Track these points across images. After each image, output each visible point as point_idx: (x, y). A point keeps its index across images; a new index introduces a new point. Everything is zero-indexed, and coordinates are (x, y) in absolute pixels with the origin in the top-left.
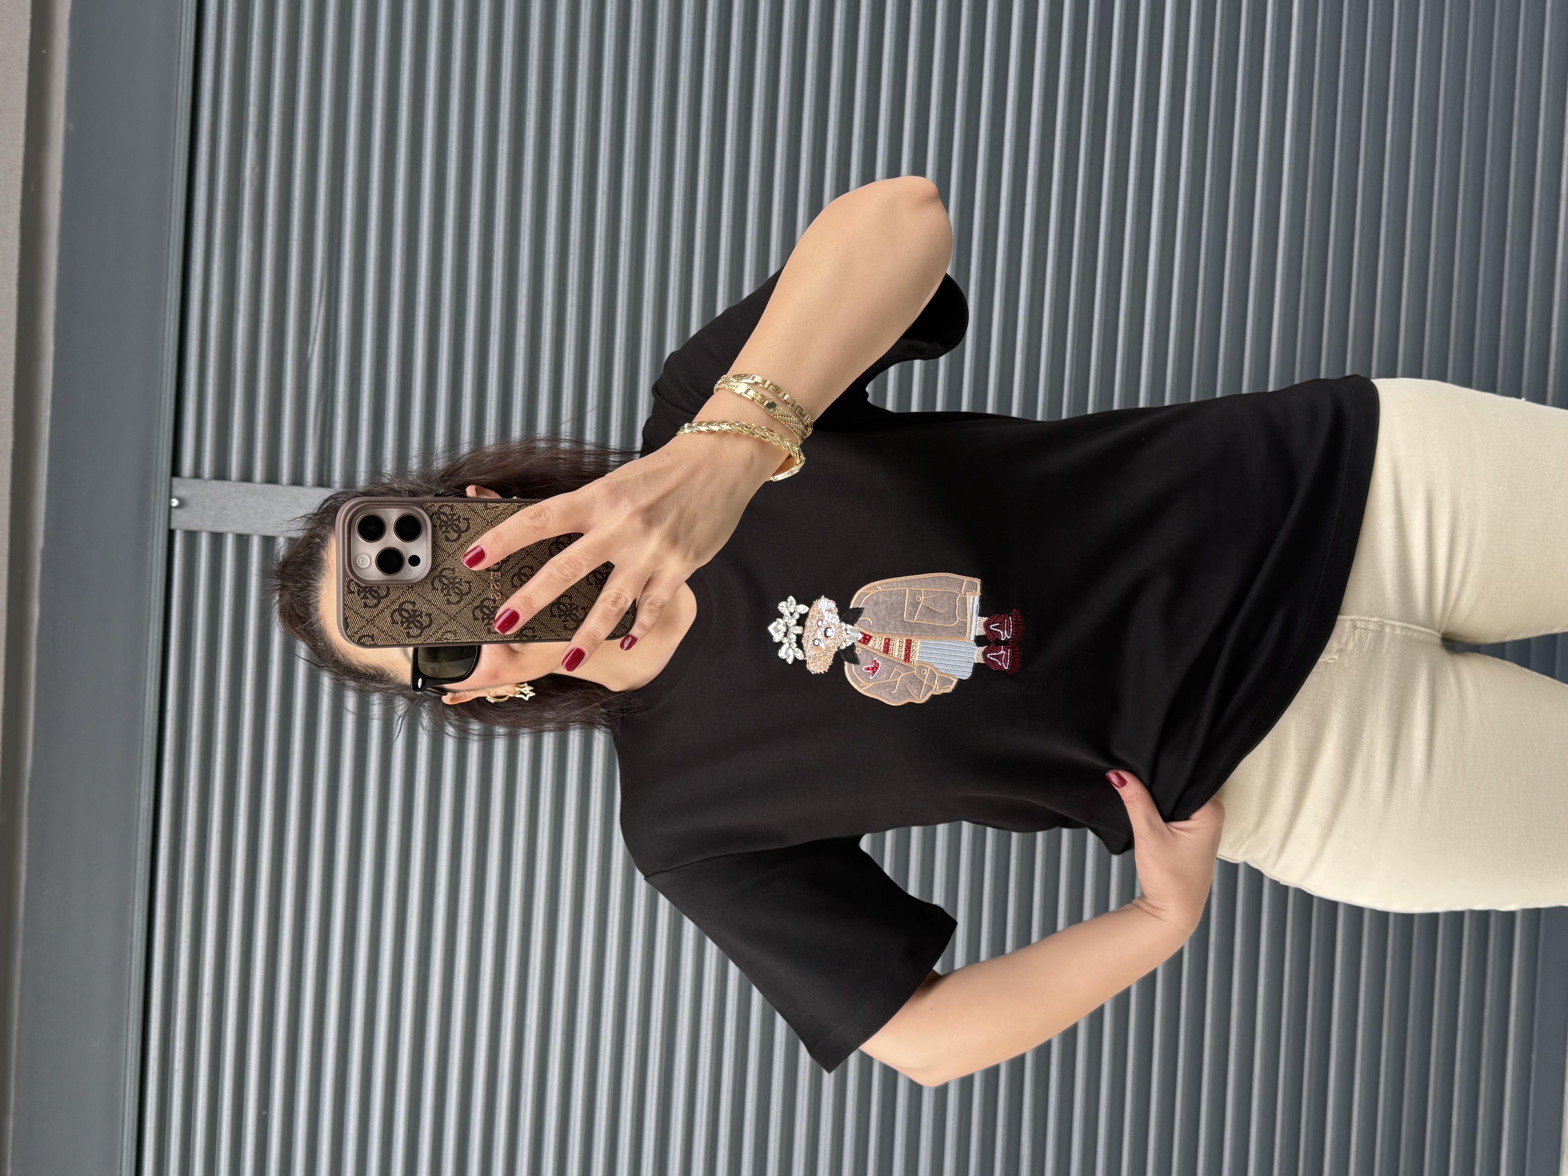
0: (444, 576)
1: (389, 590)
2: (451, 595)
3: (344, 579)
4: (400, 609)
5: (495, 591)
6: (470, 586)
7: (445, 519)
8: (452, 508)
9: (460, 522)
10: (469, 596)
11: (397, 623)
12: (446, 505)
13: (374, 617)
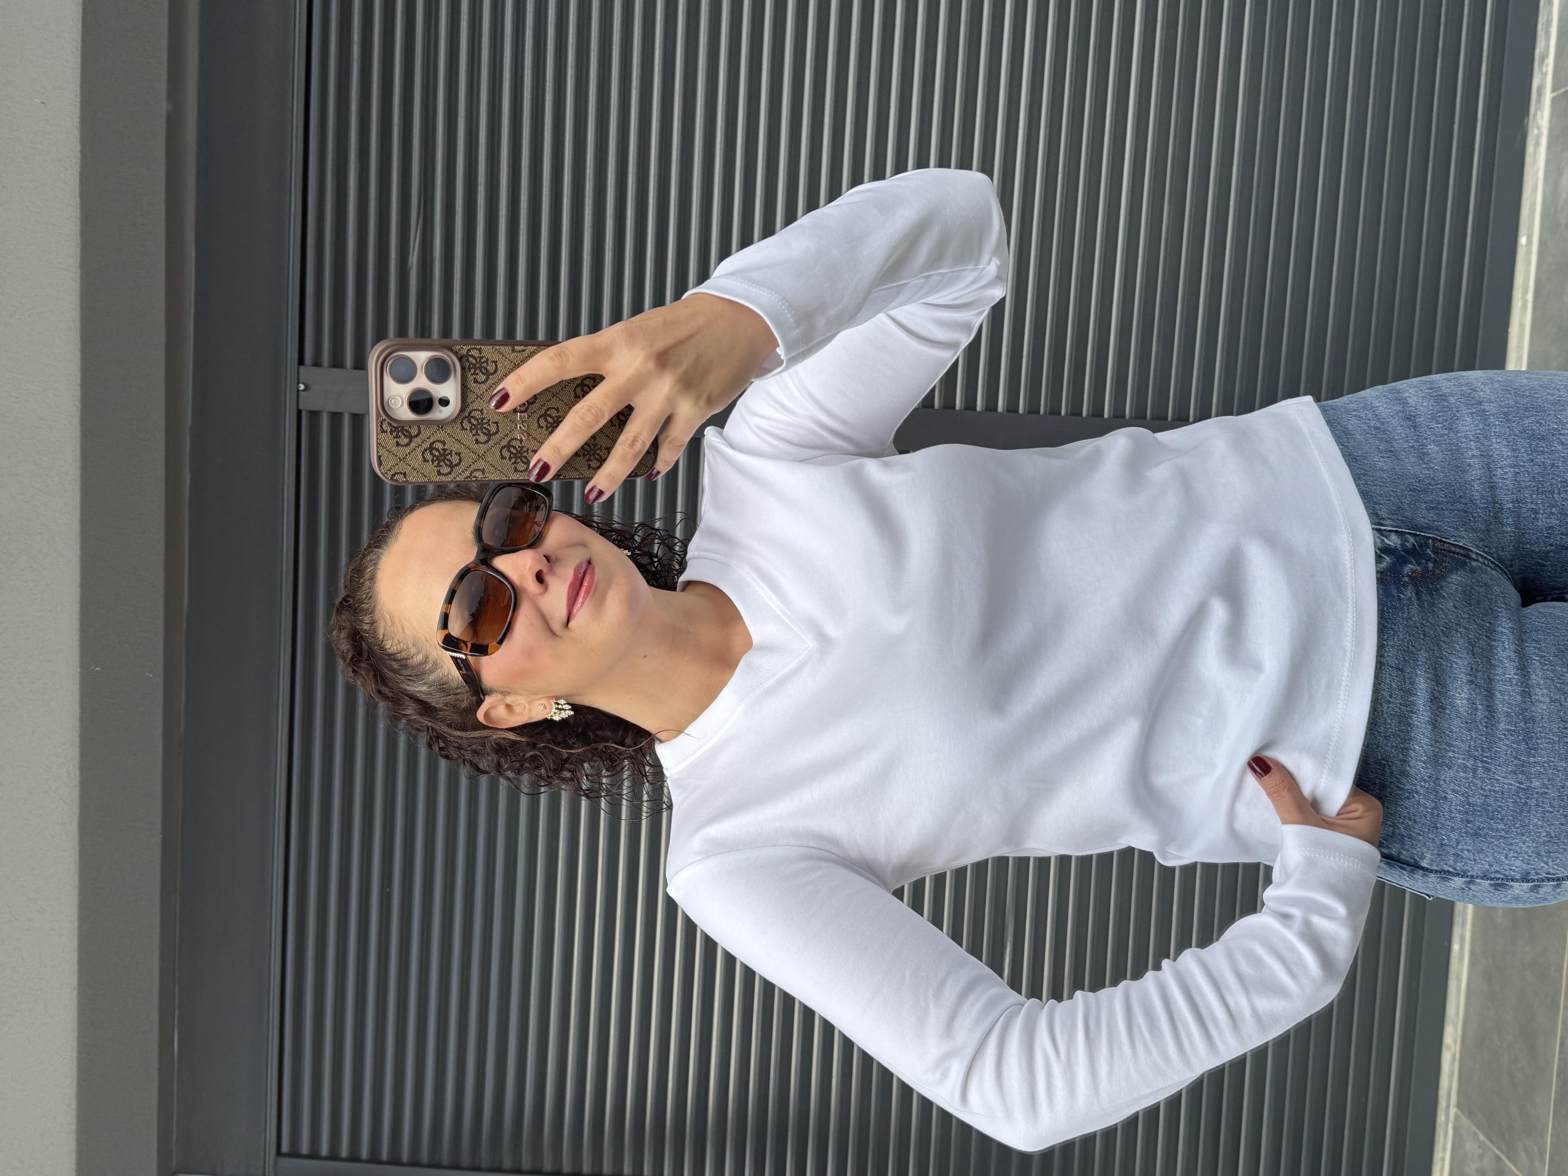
0: (472, 417)
1: (420, 429)
2: (479, 435)
3: (377, 419)
4: (431, 448)
5: (522, 433)
6: (498, 426)
7: (474, 362)
8: (480, 350)
9: (488, 364)
10: (497, 436)
11: (428, 461)
12: (475, 348)
13: (406, 455)
